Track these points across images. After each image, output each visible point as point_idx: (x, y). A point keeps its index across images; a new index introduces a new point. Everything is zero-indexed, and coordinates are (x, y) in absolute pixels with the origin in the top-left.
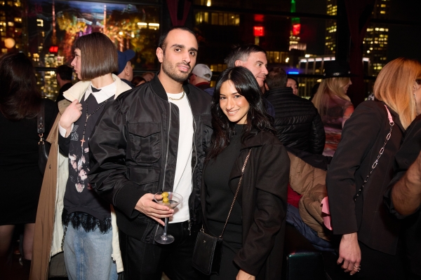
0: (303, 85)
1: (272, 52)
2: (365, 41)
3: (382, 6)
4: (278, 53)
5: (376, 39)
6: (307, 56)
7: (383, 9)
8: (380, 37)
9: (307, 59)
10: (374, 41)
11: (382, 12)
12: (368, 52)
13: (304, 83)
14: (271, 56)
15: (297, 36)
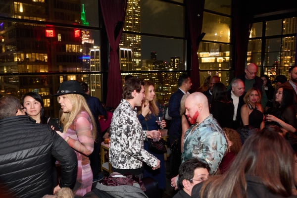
0: (94, 66)
1: (70, 45)
2: (128, 39)
3: (136, 18)
4: (75, 46)
5: (134, 38)
6: (95, 47)
7: (137, 21)
8: (136, 37)
9: (95, 49)
10: (133, 39)
11: (136, 22)
12: (131, 45)
13: (94, 64)
14: (70, 47)
15: (87, 34)
